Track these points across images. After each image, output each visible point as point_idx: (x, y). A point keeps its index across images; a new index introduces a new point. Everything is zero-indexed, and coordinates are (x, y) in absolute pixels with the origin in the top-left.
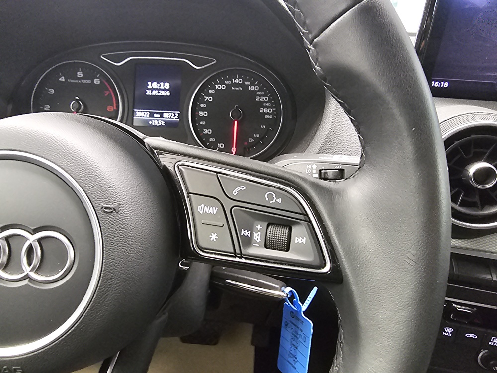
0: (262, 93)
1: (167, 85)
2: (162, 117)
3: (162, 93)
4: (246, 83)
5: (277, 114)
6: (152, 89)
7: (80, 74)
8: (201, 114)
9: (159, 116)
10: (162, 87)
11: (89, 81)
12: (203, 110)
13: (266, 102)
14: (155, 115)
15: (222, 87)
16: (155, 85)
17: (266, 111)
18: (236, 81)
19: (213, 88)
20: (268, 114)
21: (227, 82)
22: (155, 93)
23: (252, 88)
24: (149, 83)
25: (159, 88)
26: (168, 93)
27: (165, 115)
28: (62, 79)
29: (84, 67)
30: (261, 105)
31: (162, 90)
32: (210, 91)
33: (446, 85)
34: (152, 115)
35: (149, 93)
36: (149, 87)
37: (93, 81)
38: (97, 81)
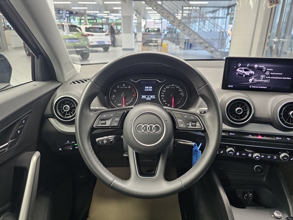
0: (180, 89)
1: (151, 87)
2: (150, 97)
3: (150, 90)
4: (175, 86)
5: (185, 95)
6: (147, 89)
7: (124, 85)
8: (162, 96)
9: (149, 97)
10: (150, 88)
11: (127, 87)
12: (163, 94)
13: (182, 91)
14: (148, 97)
15: (168, 87)
16: (147, 87)
17: (182, 94)
18: (172, 85)
19: (165, 88)
20: (183, 95)
21: (170, 86)
22: (147, 90)
23: (177, 87)
24: (146, 87)
25: (148, 88)
26: (151, 90)
27: (151, 97)
28: (118, 87)
29: (125, 83)
30: (180, 92)
31: (149, 89)
32: (165, 89)
33: (232, 86)
34: (147, 97)
35: (145, 90)
36: (146, 88)
37: (128, 87)
38: (129, 87)
